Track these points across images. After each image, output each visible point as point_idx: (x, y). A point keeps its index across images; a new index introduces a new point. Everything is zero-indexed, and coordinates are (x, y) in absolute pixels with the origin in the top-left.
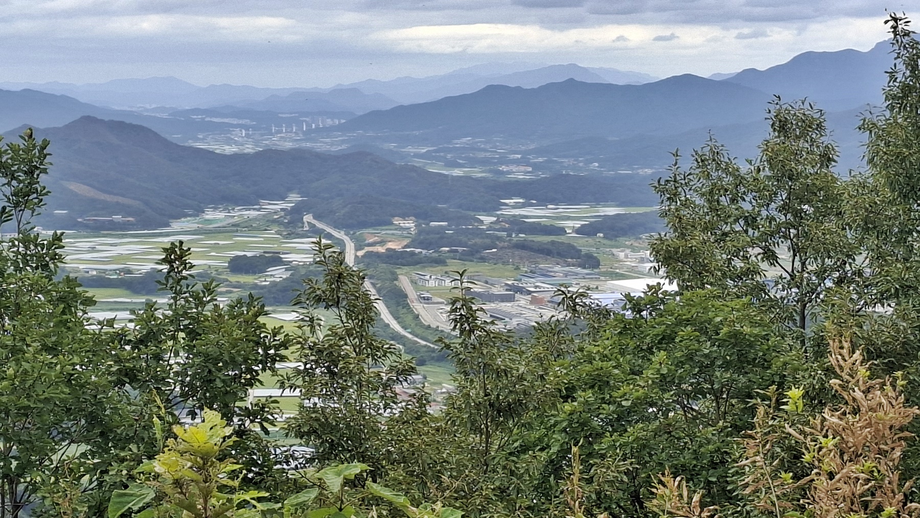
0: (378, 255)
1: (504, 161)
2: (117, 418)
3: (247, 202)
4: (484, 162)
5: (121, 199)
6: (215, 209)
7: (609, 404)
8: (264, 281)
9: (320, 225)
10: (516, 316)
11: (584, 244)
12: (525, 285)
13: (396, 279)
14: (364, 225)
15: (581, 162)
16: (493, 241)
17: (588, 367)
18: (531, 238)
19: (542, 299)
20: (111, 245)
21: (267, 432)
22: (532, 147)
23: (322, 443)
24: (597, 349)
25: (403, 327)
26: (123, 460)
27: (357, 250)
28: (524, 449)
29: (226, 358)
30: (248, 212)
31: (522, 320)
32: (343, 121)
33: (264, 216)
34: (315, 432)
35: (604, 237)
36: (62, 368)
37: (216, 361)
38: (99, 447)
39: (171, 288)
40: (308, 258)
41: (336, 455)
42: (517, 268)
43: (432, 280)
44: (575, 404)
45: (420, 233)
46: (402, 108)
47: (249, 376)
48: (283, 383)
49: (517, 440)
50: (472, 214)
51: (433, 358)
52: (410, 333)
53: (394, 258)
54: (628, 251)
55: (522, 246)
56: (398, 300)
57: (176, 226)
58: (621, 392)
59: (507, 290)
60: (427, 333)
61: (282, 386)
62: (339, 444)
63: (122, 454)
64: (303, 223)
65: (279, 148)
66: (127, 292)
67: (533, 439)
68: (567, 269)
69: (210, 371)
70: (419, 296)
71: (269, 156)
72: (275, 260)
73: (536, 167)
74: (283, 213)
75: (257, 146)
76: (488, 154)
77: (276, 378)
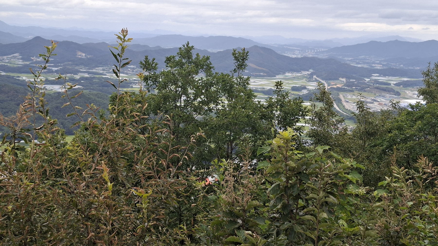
0: (334, 88)
1: (374, 63)
2: (259, 128)
3: (298, 71)
4: (368, 63)
5: (263, 69)
6: (289, 73)
7: (402, 135)
8: (301, 93)
9: (318, 79)
10: (373, 108)
11: (397, 89)
12: (377, 99)
13: (339, 95)
14: (331, 79)
15: (397, 64)
16: (369, 86)
17: (397, 124)
18: (380, 86)
19: (382, 104)
20: (259, 81)
21: (301, 135)
22: (383, 59)
23: (316, 139)
24: (400, 119)
25: (340, 109)
26: (261, 139)
27: (328, 86)
28: (375, 146)
29: (291, 113)
30: (298, 74)
31: (375, 109)
32: (327, 50)
33: (302, 75)
34: (314, 136)
35: (403, 87)
36: (246, 113)
37: (288, 114)
38: (255, 135)
39: (277, 93)
40: (314, 88)
41: (320, 143)
42: (375, 94)
43: (349, 96)
44: (392, 134)
45: (347, 83)
46: (344, 46)
47: (297, 120)
48: (306, 122)
49: (373, 143)
50: (363, 78)
51: (348, 118)
52: (342, 111)
53: (339, 89)
54: (410, 91)
55: (377, 88)
56: (339, 101)
57: (277, 77)
58: (406, 132)
59: (371, 100)
60: (347, 111)
61: (306, 123)
62: (321, 140)
63: (261, 138)
64: (313, 78)
65: (308, 56)
66: (263, 94)
67: (378, 143)
68: (390, 95)
69: (286, 117)
70: (345, 100)
71: (305, 59)
72: (304, 88)
73: (383, 65)
74: (307, 75)
75: (302, 56)
76: (369, 61)
77: (304, 121)
